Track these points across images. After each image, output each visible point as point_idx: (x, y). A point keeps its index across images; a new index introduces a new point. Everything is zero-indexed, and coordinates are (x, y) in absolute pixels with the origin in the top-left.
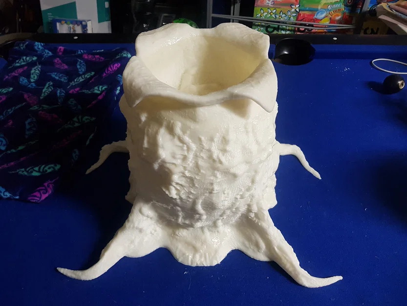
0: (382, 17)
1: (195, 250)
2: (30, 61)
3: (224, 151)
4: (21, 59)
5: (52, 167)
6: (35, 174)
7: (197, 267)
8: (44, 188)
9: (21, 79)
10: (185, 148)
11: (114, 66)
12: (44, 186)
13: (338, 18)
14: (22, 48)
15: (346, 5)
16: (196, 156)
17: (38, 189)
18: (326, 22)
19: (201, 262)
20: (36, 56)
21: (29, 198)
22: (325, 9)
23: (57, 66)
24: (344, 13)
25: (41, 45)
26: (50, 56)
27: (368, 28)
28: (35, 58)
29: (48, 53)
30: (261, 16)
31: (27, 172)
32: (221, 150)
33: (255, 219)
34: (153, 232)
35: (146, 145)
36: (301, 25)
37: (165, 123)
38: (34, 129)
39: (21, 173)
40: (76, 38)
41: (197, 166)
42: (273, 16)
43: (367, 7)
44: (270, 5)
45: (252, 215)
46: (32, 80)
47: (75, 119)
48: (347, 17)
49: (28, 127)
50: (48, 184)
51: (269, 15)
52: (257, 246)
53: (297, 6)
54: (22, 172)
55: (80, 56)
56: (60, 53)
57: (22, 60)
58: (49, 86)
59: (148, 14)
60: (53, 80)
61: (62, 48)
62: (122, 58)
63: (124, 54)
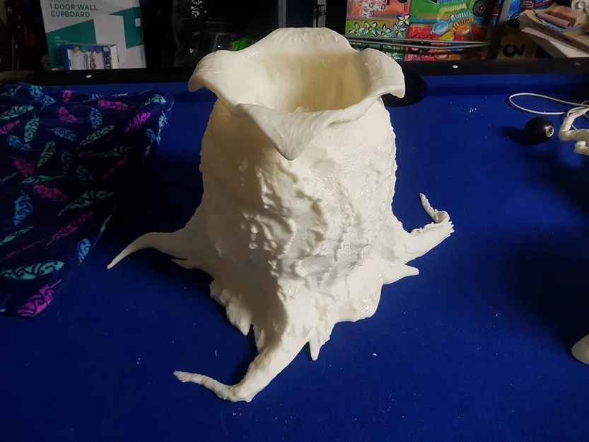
0: (528, 30)
2: (24, 111)
4: (10, 109)
5: (51, 266)
6: (27, 277)
8: (40, 296)
9: (11, 140)
11: (142, 117)
12: (41, 294)
13: (465, 32)
14: (12, 94)
15: (476, 14)
17: (34, 297)
18: (449, 38)
20: (32, 105)
21: (20, 311)
22: (446, 21)
23: (62, 119)
24: (474, 26)
25: (39, 88)
26: (52, 105)
27: (509, 45)
28: (31, 108)
29: (50, 100)
30: (355, 33)
31: (16, 274)
36: (413, 43)
38: (28, 211)
39: (7, 275)
40: (89, 76)
42: (373, 32)
43: (506, 15)
44: (367, 17)
46: (27, 140)
47: (85, 196)
48: (479, 30)
49: (18, 208)
50: (46, 290)
51: (368, 31)
53: (407, 17)
54: (9, 274)
55: (95, 103)
56: (67, 100)
57: (12, 111)
58: (50, 148)
59: (196, 33)
60: (56, 138)
61: (69, 92)
62: (153, 105)
63: (156, 98)
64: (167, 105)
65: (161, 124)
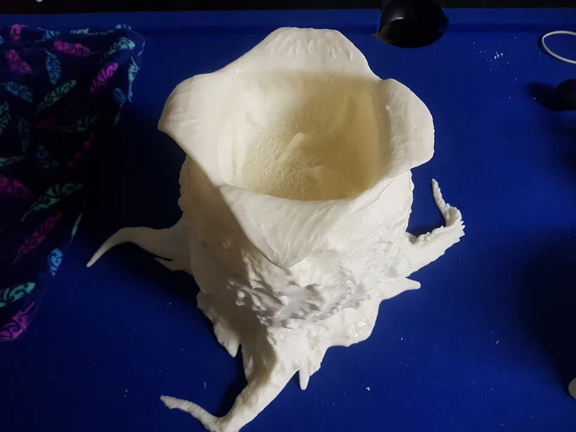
5: (21, 290)
8: (14, 323)
11: (108, 71)
12: (14, 321)
17: (7, 325)
23: (13, 68)
40: (40, 1)
47: (50, 192)
50: (19, 318)
56: (17, 38)
60: (10, 98)
61: (17, 27)
62: (120, 52)
63: (123, 43)
64: (137, 49)
65: (131, 78)
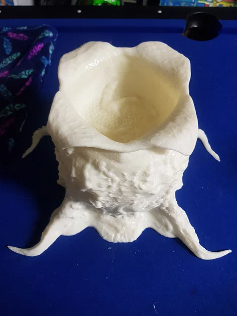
1: (117, 230)
3: (145, 181)
7: (118, 243)
10: (110, 180)
11: (38, 47)
16: (119, 185)
19: (122, 240)
32: (142, 181)
33: (166, 210)
34: (82, 216)
35: (74, 175)
37: (91, 160)
41: (120, 191)
45: (164, 208)
47: (8, 108)
52: (166, 227)
55: (5, 34)
62: (45, 38)
63: (46, 33)
64: (54, 37)
65: (51, 52)
